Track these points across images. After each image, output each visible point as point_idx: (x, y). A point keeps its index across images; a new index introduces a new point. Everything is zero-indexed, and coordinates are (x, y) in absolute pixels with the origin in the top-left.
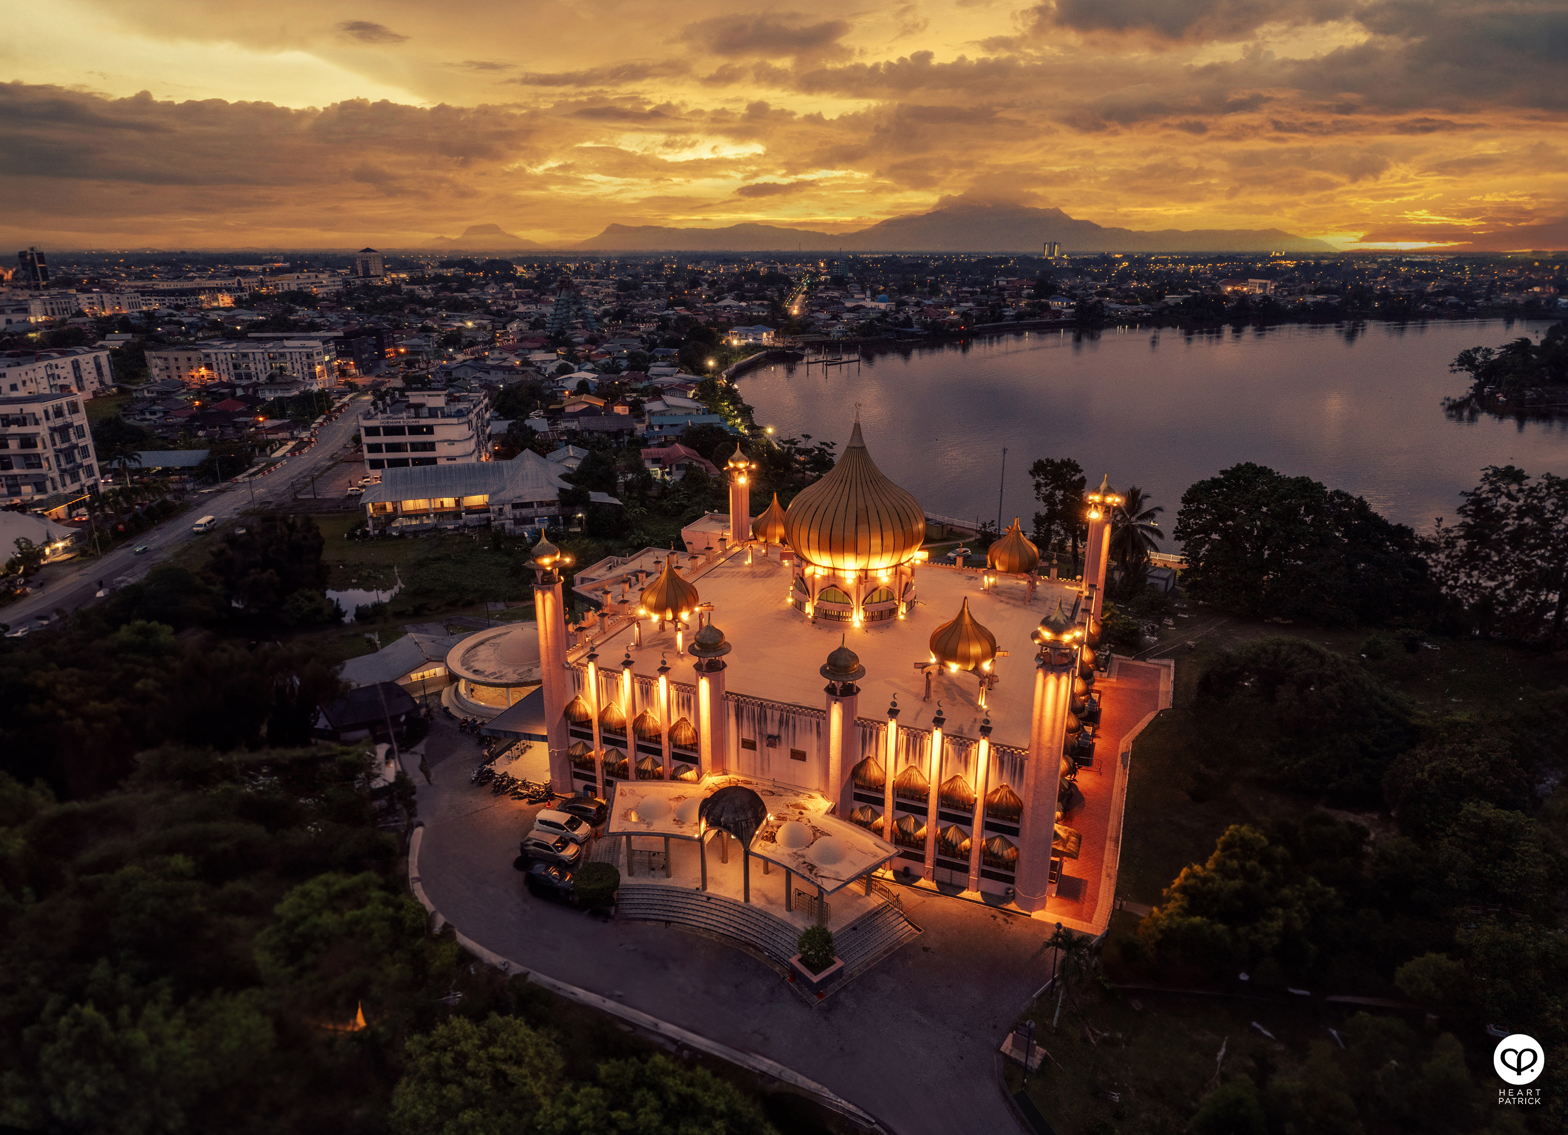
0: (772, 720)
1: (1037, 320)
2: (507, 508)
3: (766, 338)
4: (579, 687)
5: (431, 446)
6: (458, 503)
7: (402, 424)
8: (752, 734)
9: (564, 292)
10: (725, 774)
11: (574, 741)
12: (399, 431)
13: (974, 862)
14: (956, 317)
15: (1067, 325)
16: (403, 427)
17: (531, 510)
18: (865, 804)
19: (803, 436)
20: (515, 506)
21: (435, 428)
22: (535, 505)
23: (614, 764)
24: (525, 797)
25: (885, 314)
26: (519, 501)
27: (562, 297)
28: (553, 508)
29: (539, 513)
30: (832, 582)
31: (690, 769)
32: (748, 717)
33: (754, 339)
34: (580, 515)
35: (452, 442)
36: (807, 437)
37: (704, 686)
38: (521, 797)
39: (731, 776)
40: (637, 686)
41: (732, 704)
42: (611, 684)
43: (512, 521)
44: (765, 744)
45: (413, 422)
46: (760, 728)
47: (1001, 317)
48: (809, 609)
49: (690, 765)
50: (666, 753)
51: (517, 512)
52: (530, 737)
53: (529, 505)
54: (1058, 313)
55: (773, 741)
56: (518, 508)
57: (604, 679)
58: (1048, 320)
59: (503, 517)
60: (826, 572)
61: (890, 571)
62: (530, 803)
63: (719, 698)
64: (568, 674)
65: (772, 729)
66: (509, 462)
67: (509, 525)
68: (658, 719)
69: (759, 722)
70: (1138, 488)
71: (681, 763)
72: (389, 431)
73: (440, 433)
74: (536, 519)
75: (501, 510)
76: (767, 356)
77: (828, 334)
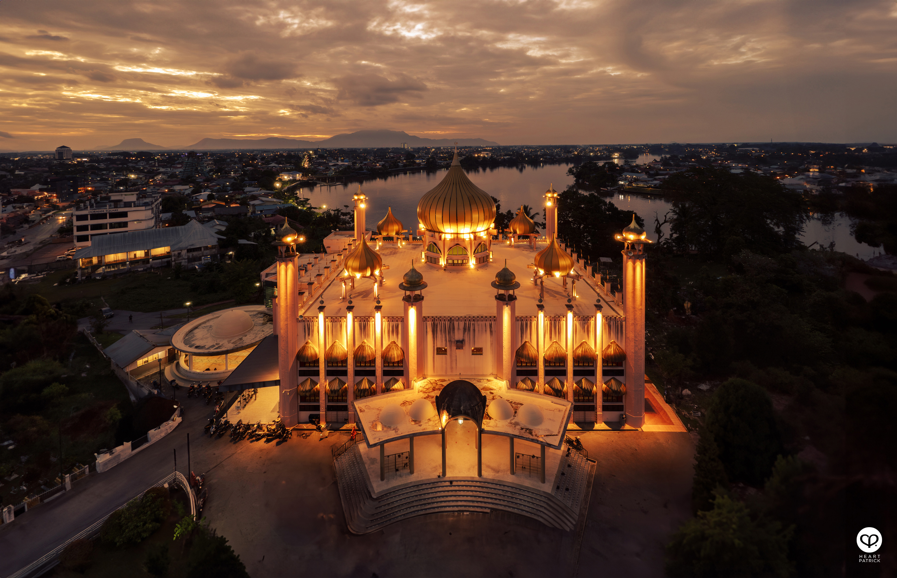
0: (459, 329)
1: (412, 167)
2: (184, 252)
3: (298, 176)
4: (309, 334)
5: (125, 224)
6: (147, 254)
7: (105, 212)
8: (444, 342)
9: (190, 159)
10: (424, 378)
11: (302, 379)
12: (103, 216)
13: (599, 402)
14: (380, 167)
15: (423, 169)
16: (106, 214)
17: (200, 252)
18: (525, 377)
19: (345, 206)
20: (189, 251)
21: (129, 214)
22: (203, 249)
23: (338, 391)
24: (263, 436)
25: (349, 167)
26: (192, 247)
27: (189, 161)
28: (214, 250)
29: (205, 254)
30: (456, 242)
31: (397, 381)
32: (441, 331)
33: (292, 177)
34: (231, 253)
35: (139, 221)
36: (346, 206)
37: (412, 312)
38: (259, 438)
39: (429, 379)
40: (357, 324)
41: (429, 324)
42: (336, 326)
43: (186, 260)
44: (454, 348)
45: (113, 210)
46: (450, 337)
47: (398, 166)
48: (442, 262)
49: (396, 377)
50: (379, 372)
51: (190, 254)
52: (265, 384)
53: (199, 249)
54: (419, 164)
55: (460, 344)
56: (191, 251)
57: (330, 324)
58: (416, 167)
59: (180, 258)
60: (452, 237)
61: (486, 232)
62: (268, 441)
63: (422, 320)
64: (301, 325)
65: (458, 336)
66: (183, 227)
67: (184, 263)
68: (373, 347)
69: (449, 333)
70: (526, 205)
71: (390, 378)
72: (94, 217)
73: (132, 216)
74: (203, 258)
75: (179, 254)
76: (300, 184)
77: (326, 174)
